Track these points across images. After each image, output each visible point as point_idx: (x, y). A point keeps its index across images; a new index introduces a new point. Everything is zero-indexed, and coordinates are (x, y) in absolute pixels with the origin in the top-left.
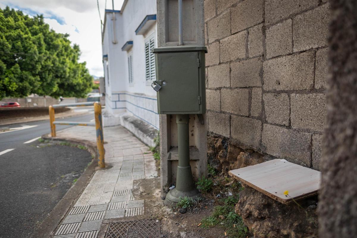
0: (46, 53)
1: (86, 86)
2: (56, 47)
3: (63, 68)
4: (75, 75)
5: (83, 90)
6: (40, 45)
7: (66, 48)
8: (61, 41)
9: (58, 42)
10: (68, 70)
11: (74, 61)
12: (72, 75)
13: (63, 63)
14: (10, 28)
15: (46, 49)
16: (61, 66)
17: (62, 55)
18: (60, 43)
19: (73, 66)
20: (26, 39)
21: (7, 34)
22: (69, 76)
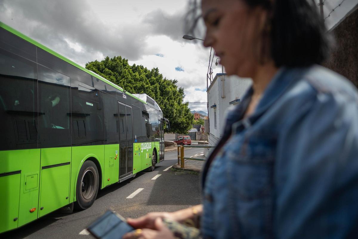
0: (160, 98)
1: (188, 124)
2: (167, 93)
3: (172, 110)
4: (180, 115)
5: (186, 127)
6: (156, 93)
7: (174, 93)
8: (171, 88)
9: (169, 89)
10: (175, 111)
11: (179, 103)
12: (178, 115)
13: (172, 105)
14: (136, 80)
15: (160, 95)
16: (170, 108)
17: (171, 99)
18: (170, 89)
19: (179, 108)
20: (147, 88)
21: (135, 85)
22: (176, 116)
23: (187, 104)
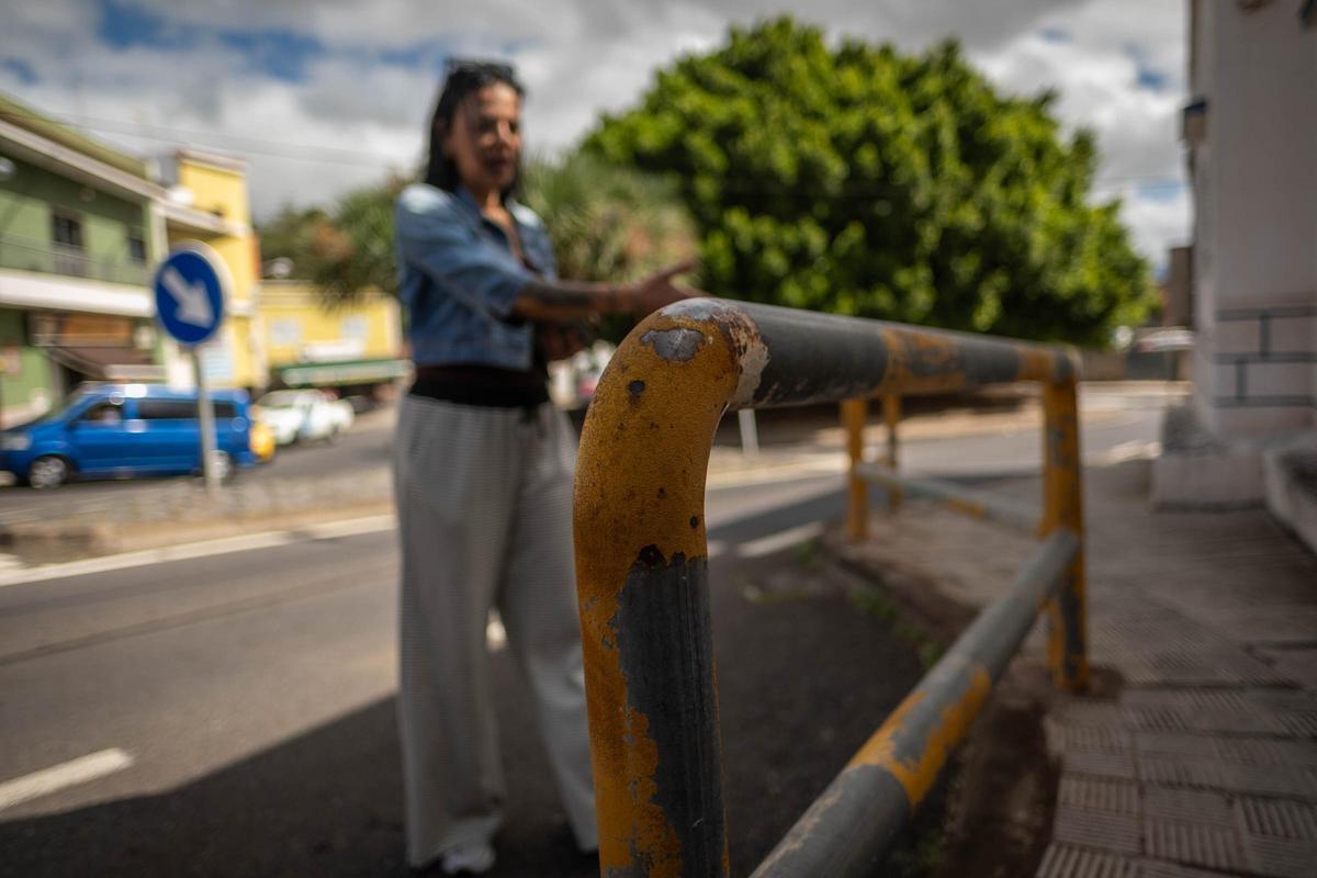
8: (1018, 125)
10: (1040, 237)
11: (1067, 200)
16: (1013, 223)
22: (1044, 263)
23: (1112, 209)
